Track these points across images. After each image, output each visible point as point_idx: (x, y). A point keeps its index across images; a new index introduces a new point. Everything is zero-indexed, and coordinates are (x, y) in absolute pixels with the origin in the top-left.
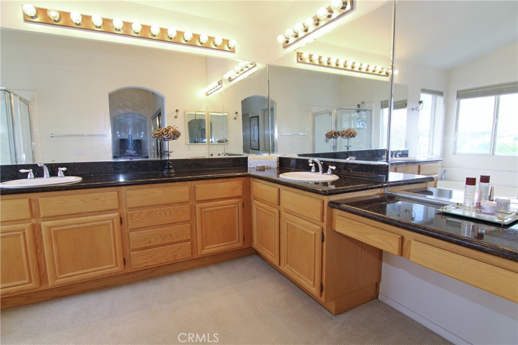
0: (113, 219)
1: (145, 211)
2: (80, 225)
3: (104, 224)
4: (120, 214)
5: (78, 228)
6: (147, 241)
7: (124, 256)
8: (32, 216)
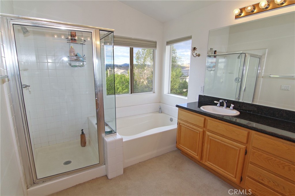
0: (241, 148)
1: (265, 155)
2: (222, 142)
3: (235, 149)
4: (246, 147)
5: (221, 143)
6: (261, 178)
7: (242, 175)
8: (204, 126)
